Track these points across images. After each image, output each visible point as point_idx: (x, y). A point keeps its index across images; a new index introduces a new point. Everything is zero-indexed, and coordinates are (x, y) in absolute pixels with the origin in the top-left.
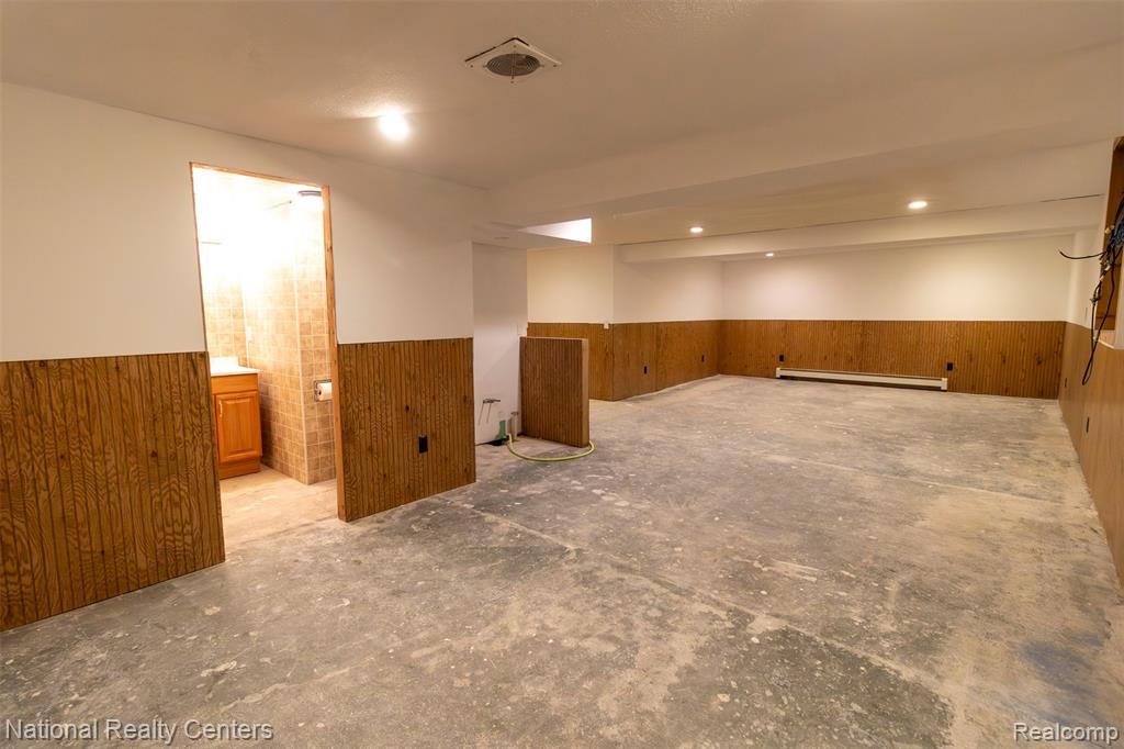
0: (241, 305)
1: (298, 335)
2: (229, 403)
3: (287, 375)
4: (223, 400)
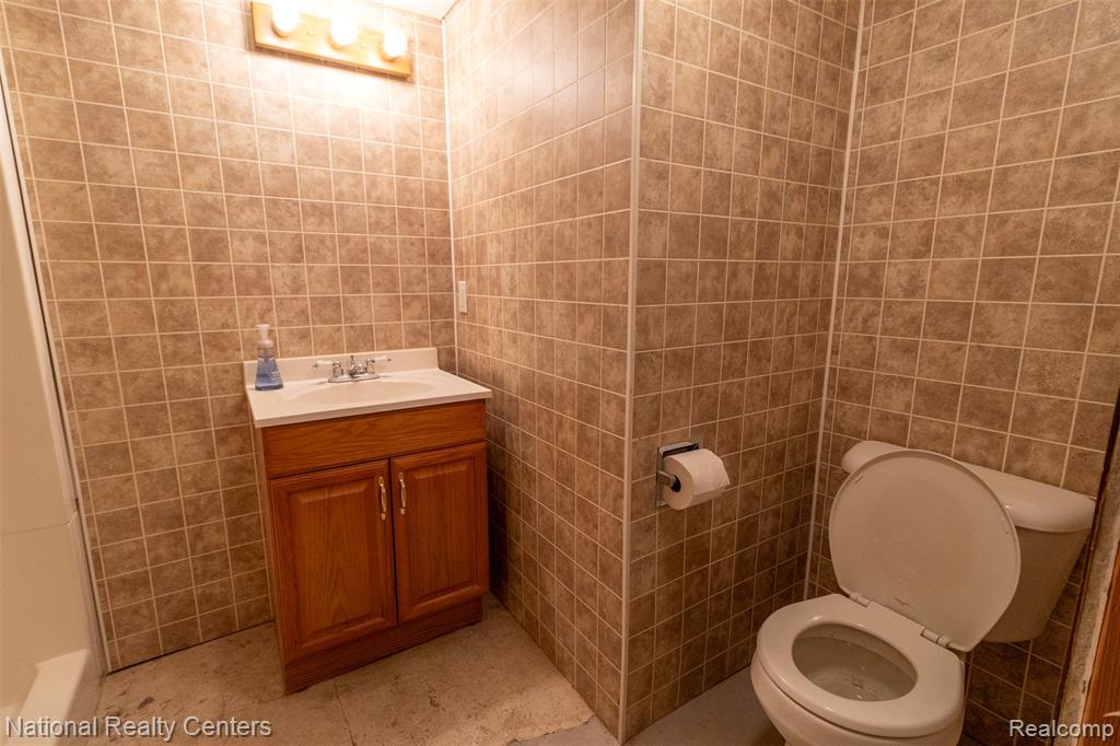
0: (446, 231)
1: (630, 306)
2: (422, 476)
3: (569, 416)
4: (408, 472)
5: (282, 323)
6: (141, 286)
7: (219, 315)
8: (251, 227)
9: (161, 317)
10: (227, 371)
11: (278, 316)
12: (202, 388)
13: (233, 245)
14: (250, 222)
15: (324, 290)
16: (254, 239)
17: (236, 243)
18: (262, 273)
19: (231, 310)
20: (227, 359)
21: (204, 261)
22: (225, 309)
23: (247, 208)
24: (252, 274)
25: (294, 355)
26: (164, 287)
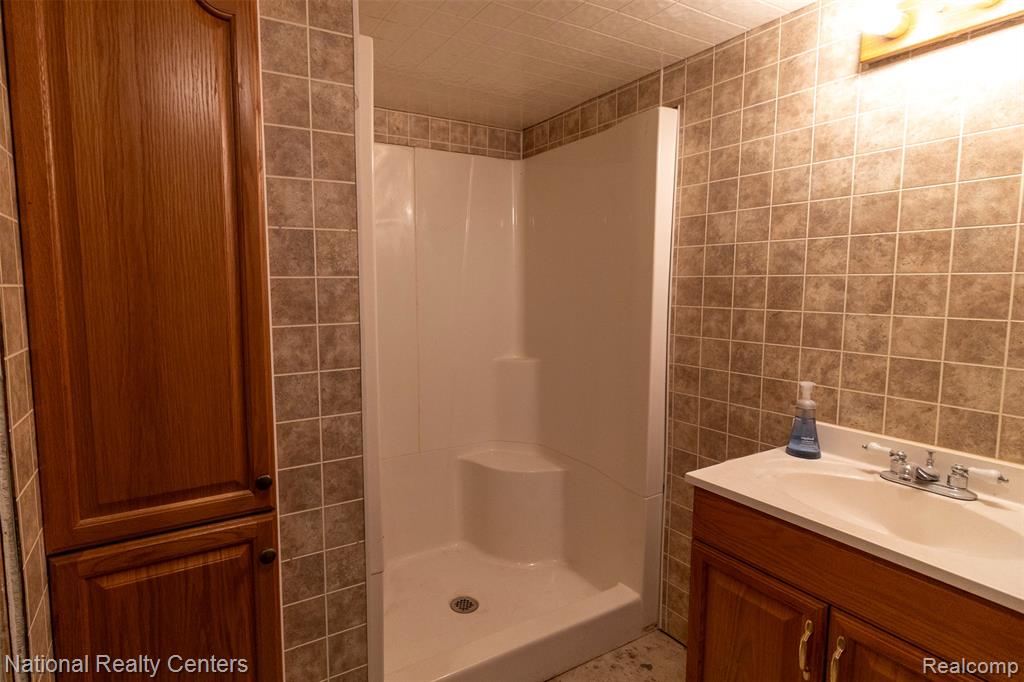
5: (847, 384)
6: (725, 329)
7: (780, 363)
8: (829, 272)
9: (734, 357)
10: (779, 422)
11: (844, 375)
12: (756, 431)
13: (808, 292)
14: (829, 267)
15: (914, 351)
16: (831, 285)
17: (812, 289)
18: (833, 323)
19: (794, 360)
20: (781, 410)
21: (777, 308)
22: (788, 357)
23: (828, 252)
24: (822, 323)
25: (855, 425)
26: (741, 331)
